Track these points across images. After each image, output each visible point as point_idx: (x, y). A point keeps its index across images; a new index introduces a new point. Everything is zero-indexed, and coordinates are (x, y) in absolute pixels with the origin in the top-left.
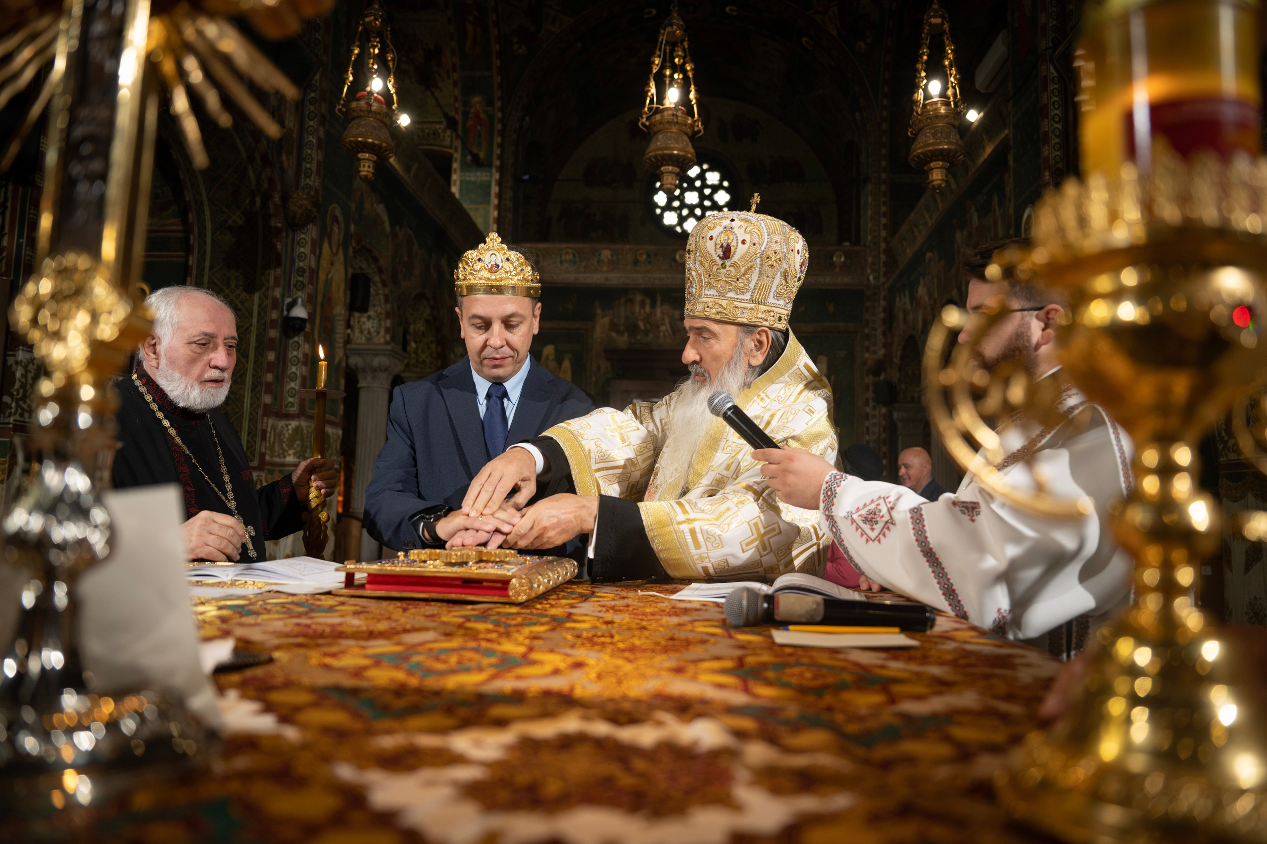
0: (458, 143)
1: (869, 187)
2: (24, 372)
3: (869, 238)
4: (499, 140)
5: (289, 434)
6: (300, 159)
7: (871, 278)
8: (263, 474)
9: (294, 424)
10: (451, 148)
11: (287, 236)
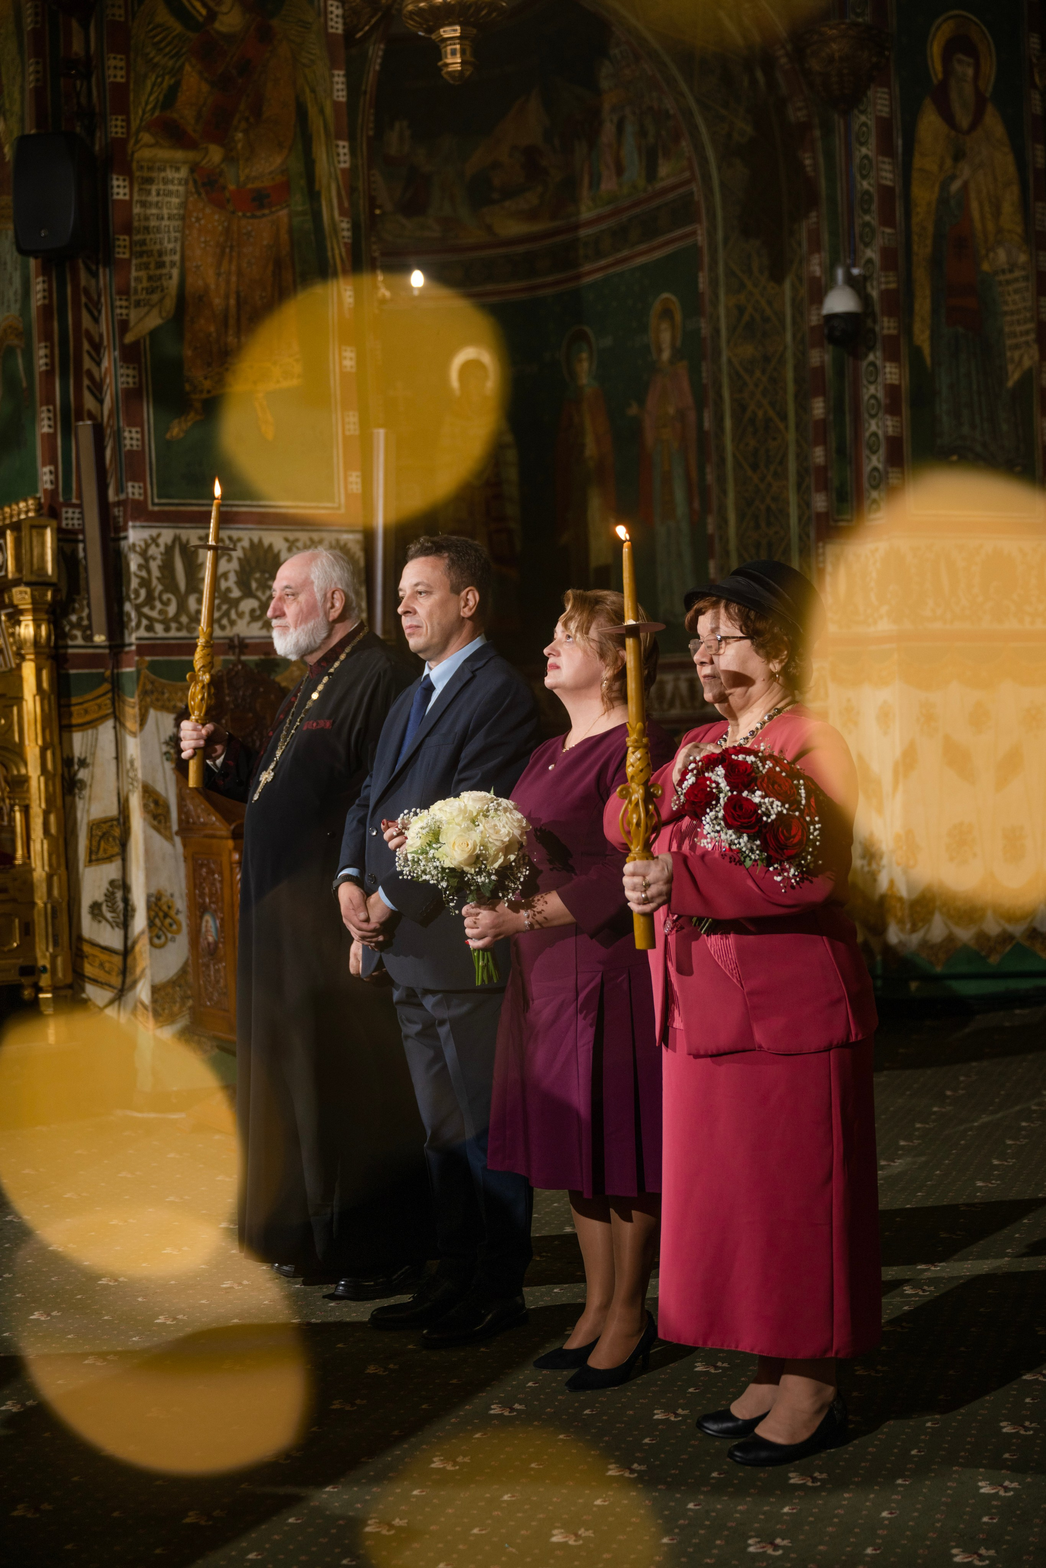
2: (141, 561)
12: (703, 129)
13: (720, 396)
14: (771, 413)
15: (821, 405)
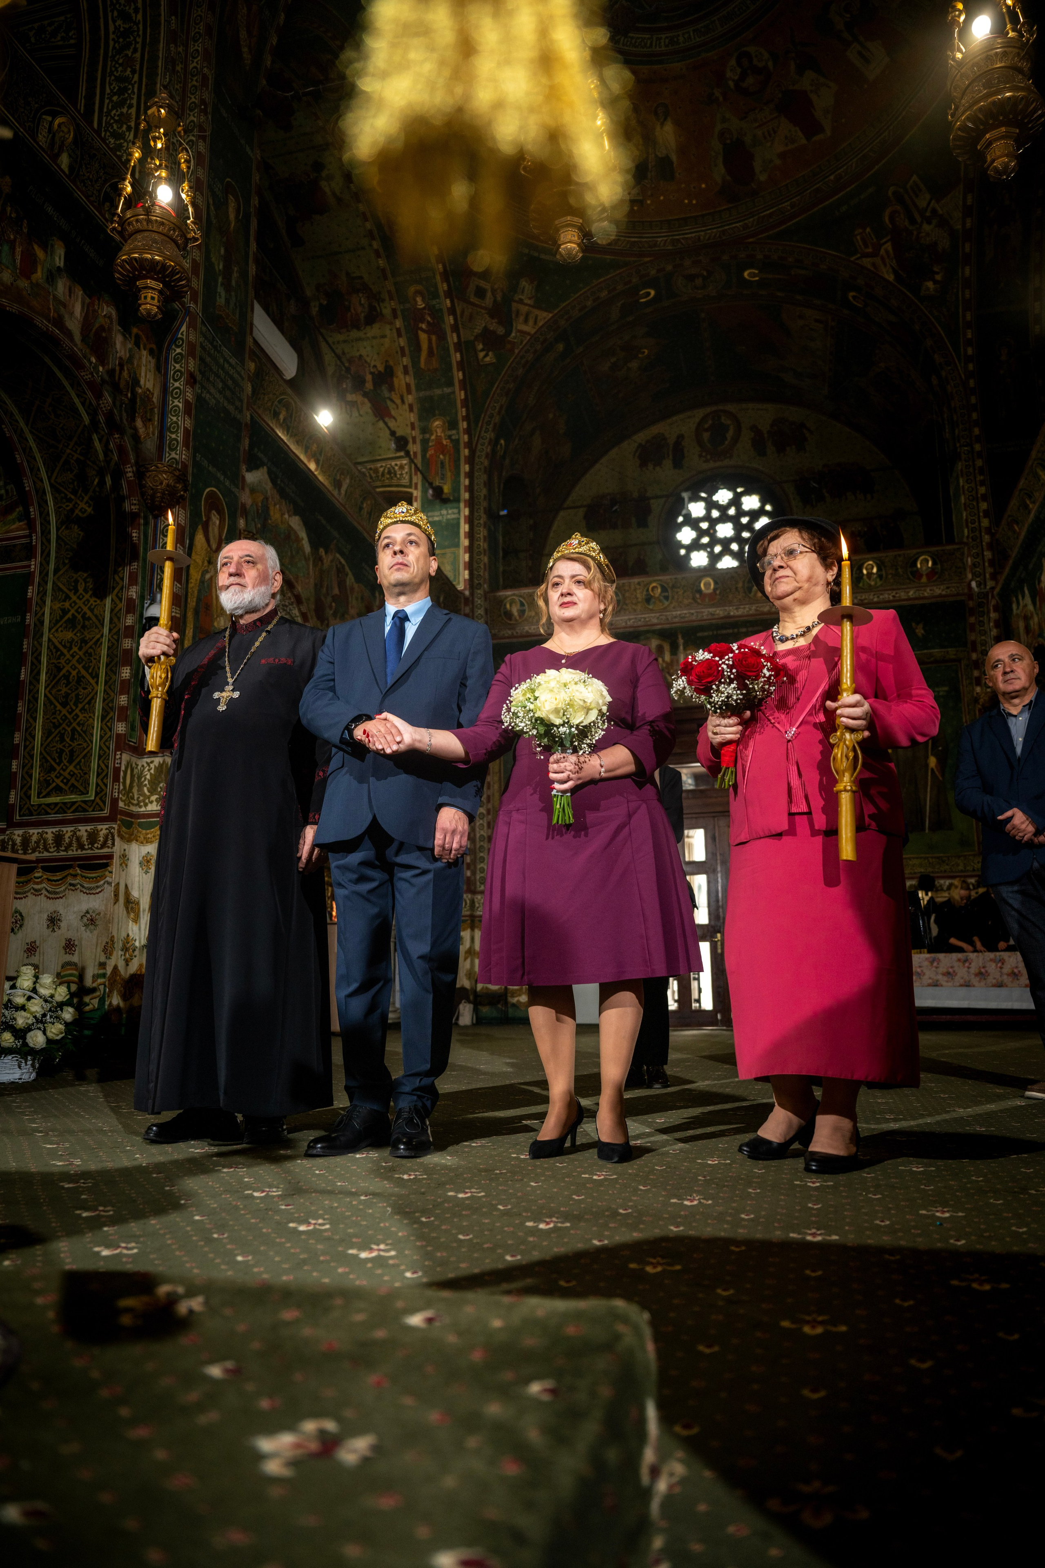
0: (418, 479)
1: (959, 466)
3: (966, 531)
4: (467, 468)
5: (151, 774)
6: (163, 429)
7: (974, 584)
8: (116, 826)
9: (157, 760)
10: (410, 486)
11: (146, 524)
12: (51, 503)
13: (40, 662)
14: (83, 672)
15: (128, 671)
